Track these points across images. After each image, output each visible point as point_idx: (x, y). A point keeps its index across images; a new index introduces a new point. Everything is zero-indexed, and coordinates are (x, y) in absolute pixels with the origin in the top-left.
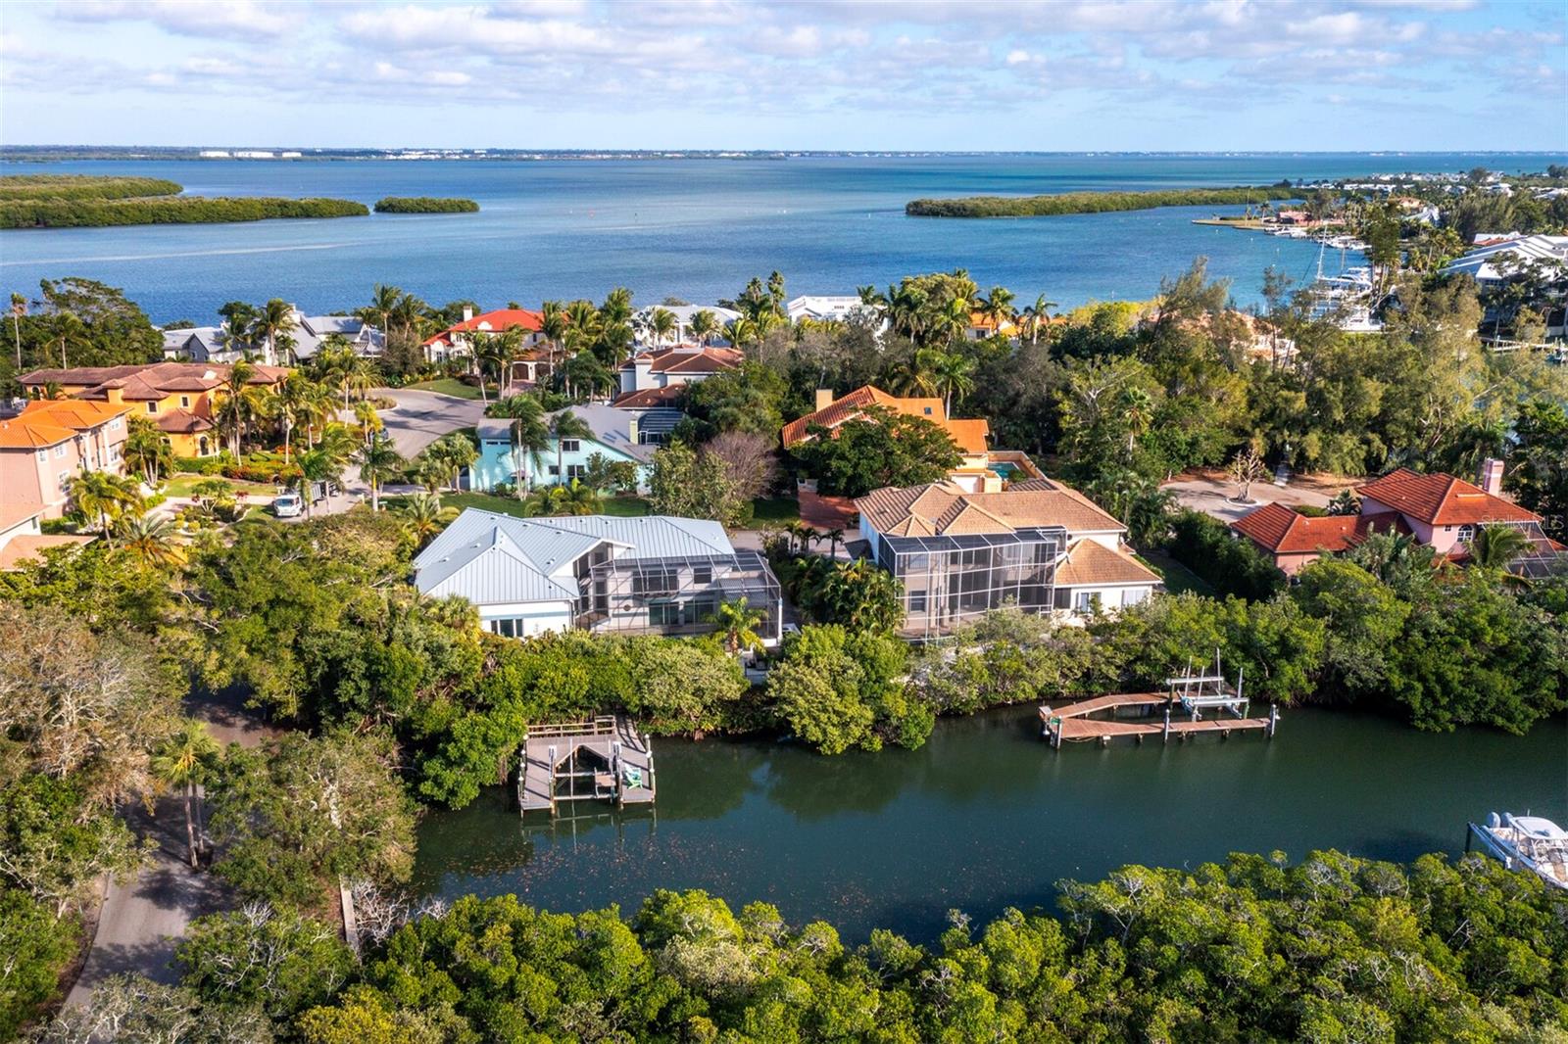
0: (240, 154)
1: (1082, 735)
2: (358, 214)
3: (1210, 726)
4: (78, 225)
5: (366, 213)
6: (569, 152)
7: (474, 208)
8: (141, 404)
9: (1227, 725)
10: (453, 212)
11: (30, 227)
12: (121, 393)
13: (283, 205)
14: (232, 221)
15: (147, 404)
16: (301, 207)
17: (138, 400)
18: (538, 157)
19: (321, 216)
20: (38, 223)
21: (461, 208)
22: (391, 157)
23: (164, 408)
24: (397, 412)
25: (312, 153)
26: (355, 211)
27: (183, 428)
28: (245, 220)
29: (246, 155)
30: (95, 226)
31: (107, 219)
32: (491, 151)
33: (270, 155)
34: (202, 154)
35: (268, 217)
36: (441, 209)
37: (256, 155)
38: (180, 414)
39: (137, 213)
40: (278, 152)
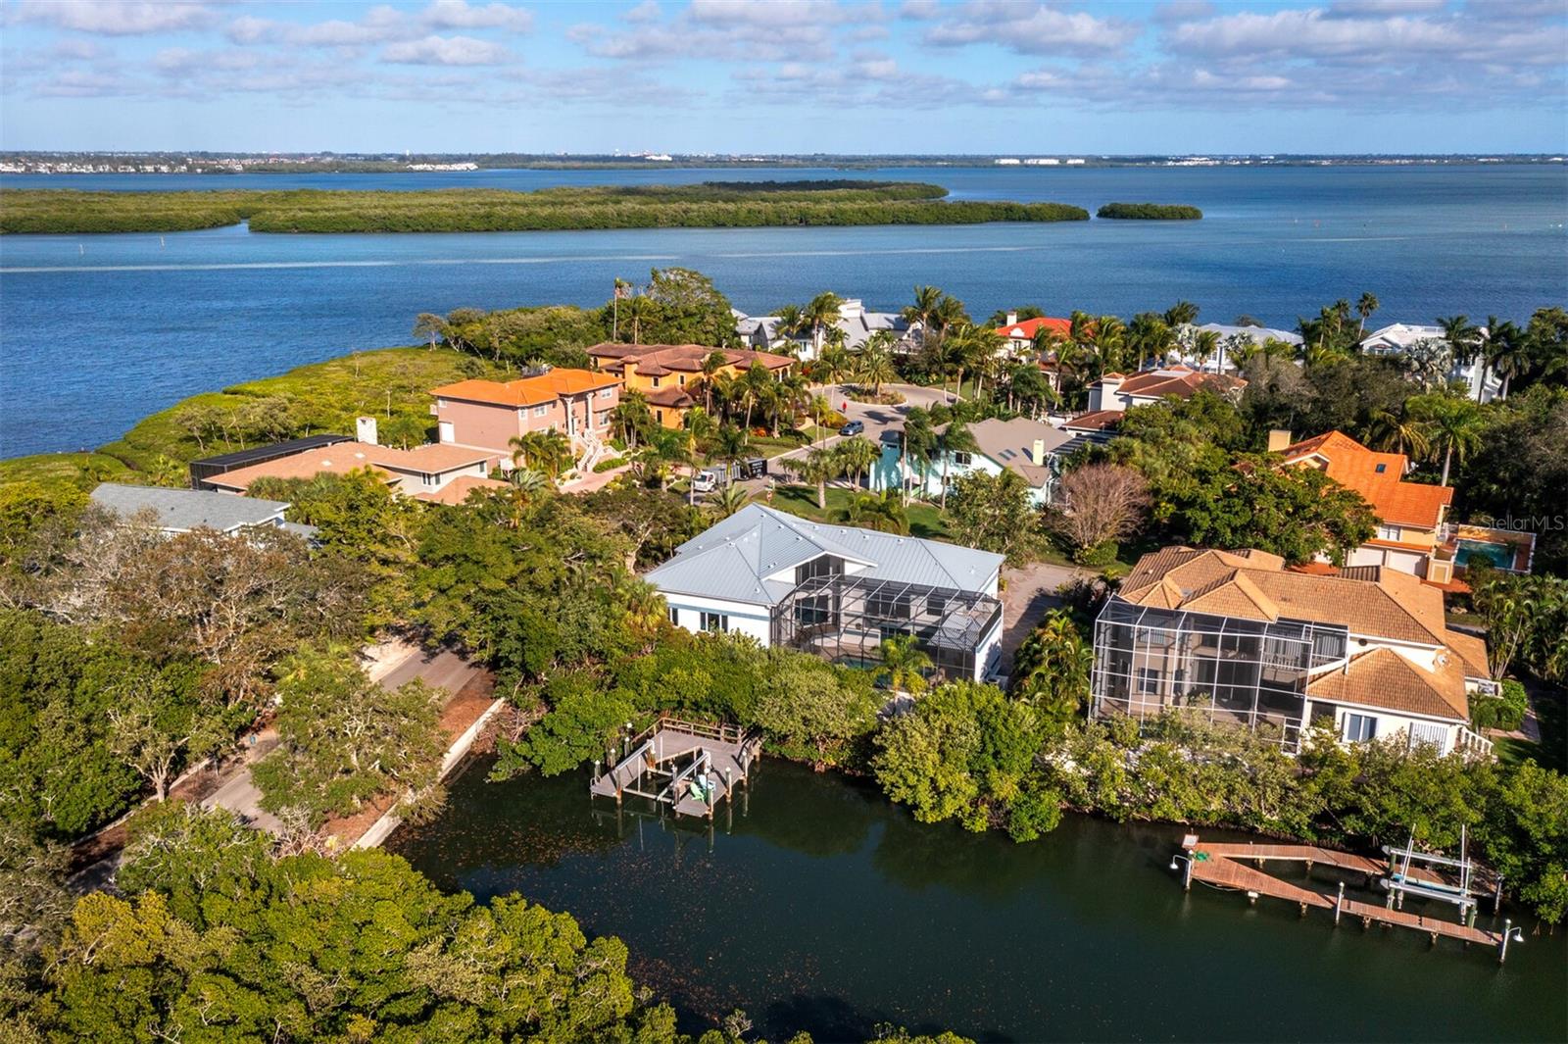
0: (1029, 162)
1: (1225, 881)
2: (1077, 219)
3: (1410, 921)
4: (830, 224)
5: (1085, 217)
6: (1364, 158)
7: (1196, 215)
8: (648, 378)
9: (1435, 927)
10: (1173, 218)
11: (795, 225)
12: (635, 367)
13: (1010, 209)
14: (958, 223)
15: (652, 379)
16: (1025, 211)
17: (646, 375)
18: (1325, 163)
19: (1042, 220)
20: (801, 221)
21: (1182, 215)
22: (1170, 163)
23: (665, 383)
24: (899, 409)
25: (1099, 159)
26: (1075, 216)
27: (671, 403)
28: (970, 222)
29: (1035, 162)
30: (844, 225)
31: (855, 219)
32: (1277, 157)
33: (1055, 162)
34: (997, 161)
35: (994, 220)
36: (1162, 215)
37: (1042, 162)
38: (674, 390)
39: (881, 214)
40: (1063, 159)
